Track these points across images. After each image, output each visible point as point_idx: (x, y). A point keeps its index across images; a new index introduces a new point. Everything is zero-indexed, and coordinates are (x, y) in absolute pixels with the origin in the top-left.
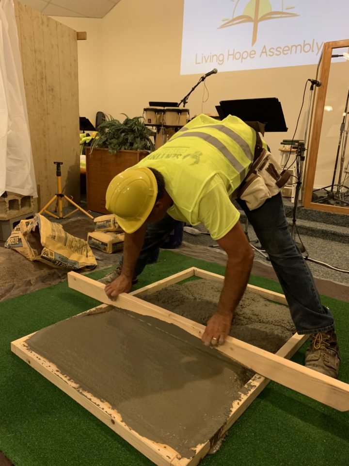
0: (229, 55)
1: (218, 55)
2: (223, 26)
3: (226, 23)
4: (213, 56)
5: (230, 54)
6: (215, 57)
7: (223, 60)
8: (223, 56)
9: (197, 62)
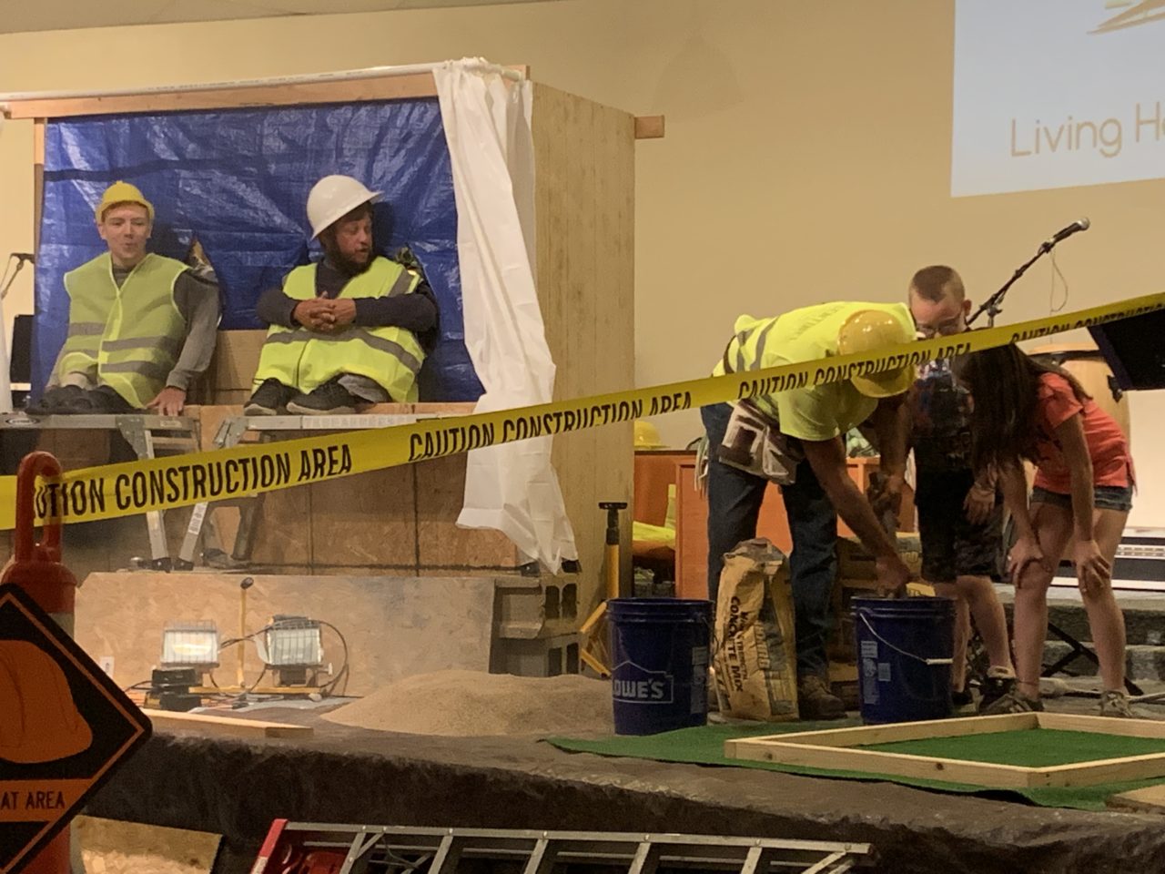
0: (1139, 123)
1: (1098, 125)
2: (1109, 26)
3: (1122, 17)
4: (1079, 127)
5: (1143, 118)
6: (1087, 131)
7: (1118, 140)
8: (1120, 128)
9: (1019, 149)
